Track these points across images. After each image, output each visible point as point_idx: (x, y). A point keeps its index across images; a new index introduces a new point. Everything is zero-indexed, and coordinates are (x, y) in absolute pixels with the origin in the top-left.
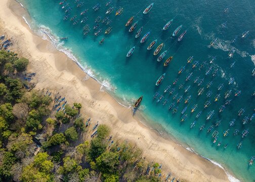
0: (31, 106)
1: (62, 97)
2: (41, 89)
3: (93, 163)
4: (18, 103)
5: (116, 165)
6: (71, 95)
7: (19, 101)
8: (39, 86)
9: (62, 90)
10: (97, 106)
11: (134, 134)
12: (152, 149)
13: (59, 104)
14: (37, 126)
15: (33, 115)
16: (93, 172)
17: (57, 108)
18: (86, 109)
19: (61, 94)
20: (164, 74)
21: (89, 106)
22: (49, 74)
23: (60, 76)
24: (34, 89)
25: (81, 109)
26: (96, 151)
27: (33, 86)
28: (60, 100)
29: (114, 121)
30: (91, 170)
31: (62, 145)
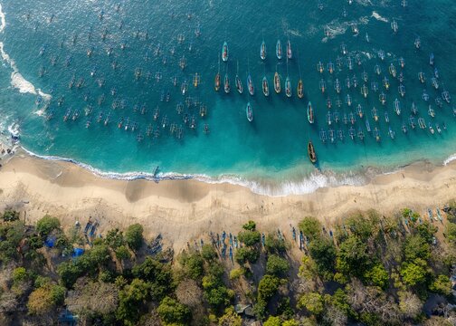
0: (196, 275)
1: (221, 233)
2: (185, 247)
3: (338, 275)
4: (176, 286)
5: (367, 252)
6: (229, 222)
7: (175, 283)
8: (179, 247)
9: (213, 225)
10: (271, 208)
11: (344, 201)
12: (381, 200)
13: (225, 246)
14: (225, 295)
15: (210, 284)
16: (348, 287)
17: (228, 252)
18: (263, 222)
19: (215, 232)
20: (310, 104)
21: (263, 215)
22: (177, 219)
23: (194, 212)
24: (175, 256)
25: (256, 228)
26: (324, 258)
27: (171, 253)
28: (221, 239)
29: (308, 208)
30: (343, 286)
31: (281, 288)
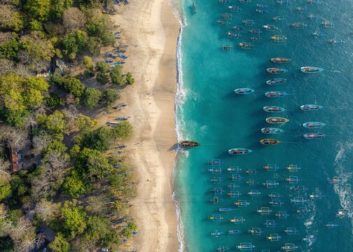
0: (89, 27)
1: (125, 54)
2: (116, 24)
3: (77, 148)
4: (80, 9)
5: (95, 176)
6: (135, 62)
7: (83, 8)
8: (117, 19)
9: (133, 48)
10: (146, 102)
11: (148, 170)
12: (148, 207)
13: (114, 57)
14: (71, 51)
15: (80, 36)
16: (67, 156)
17: (109, 59)
18: (133, 93)
19: (128, 50)
20: (250, 151)
21: (140, 93)
22: (141, 18)
23: (146, 33)
24: (111, 16)
25: (128, 86)
26: (93, 141)
27: (112, 12)
28: (121, 54)
29: (145, 135)
30: (68, 152)
31: (71, 96)
